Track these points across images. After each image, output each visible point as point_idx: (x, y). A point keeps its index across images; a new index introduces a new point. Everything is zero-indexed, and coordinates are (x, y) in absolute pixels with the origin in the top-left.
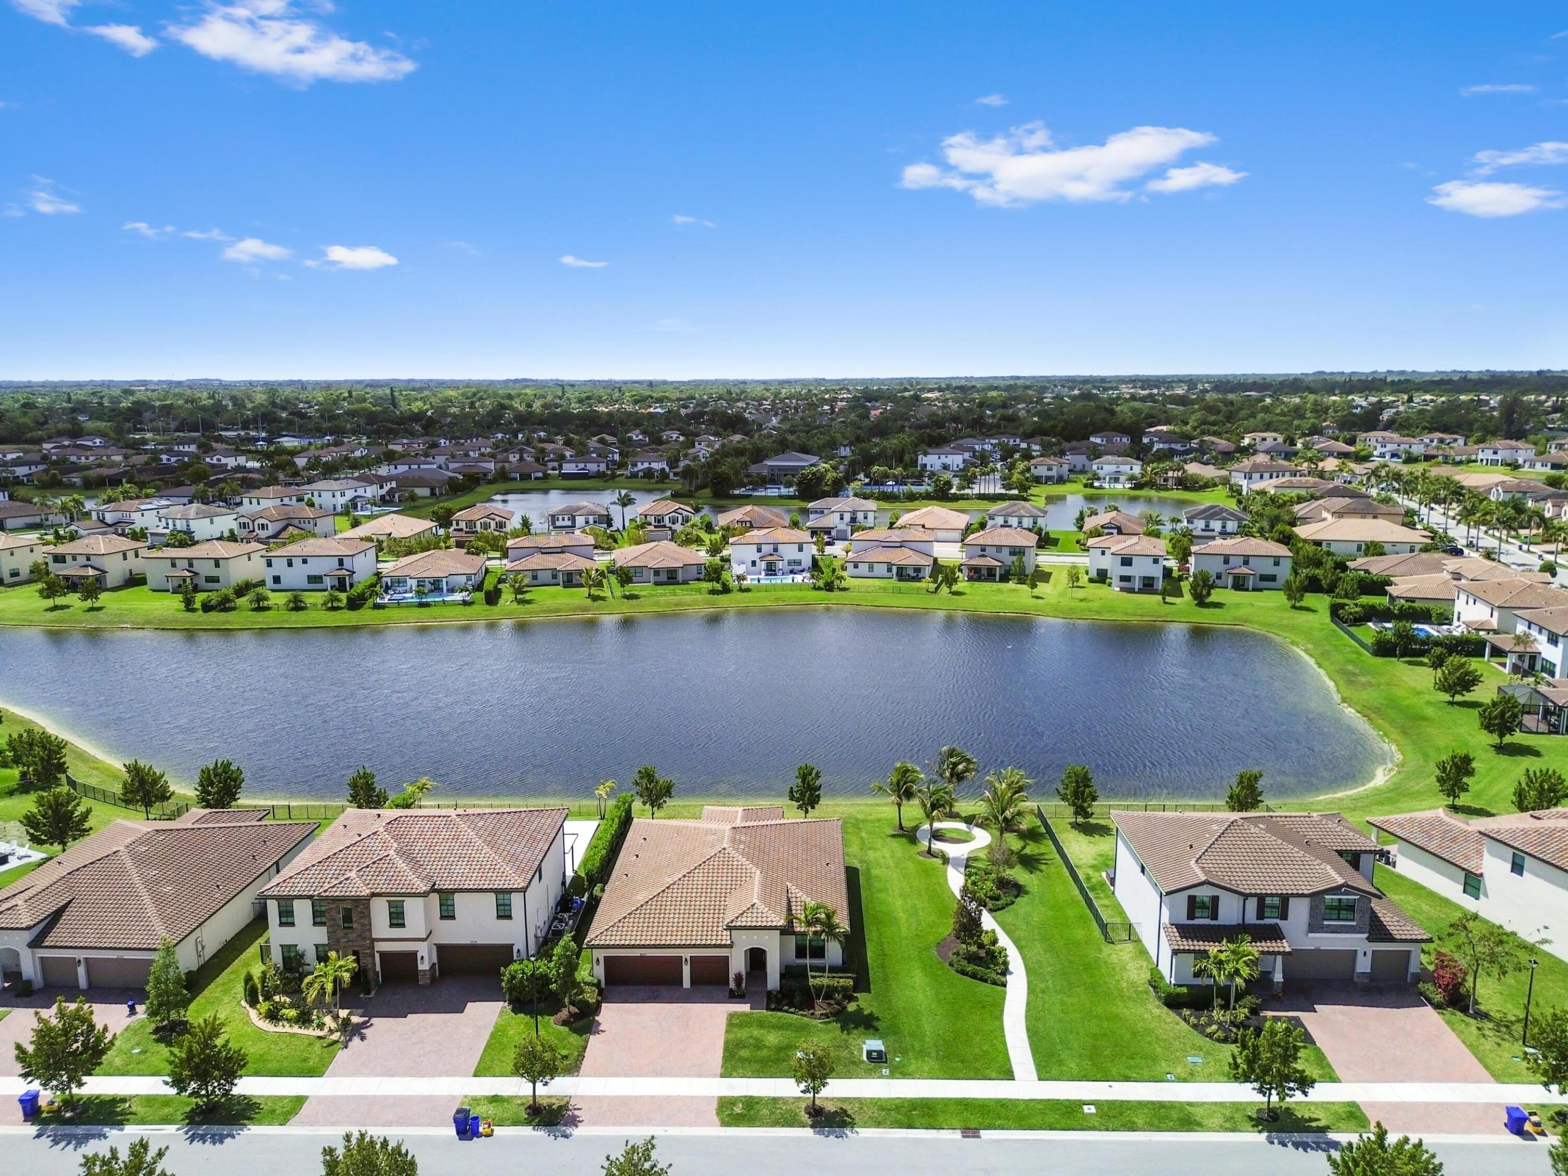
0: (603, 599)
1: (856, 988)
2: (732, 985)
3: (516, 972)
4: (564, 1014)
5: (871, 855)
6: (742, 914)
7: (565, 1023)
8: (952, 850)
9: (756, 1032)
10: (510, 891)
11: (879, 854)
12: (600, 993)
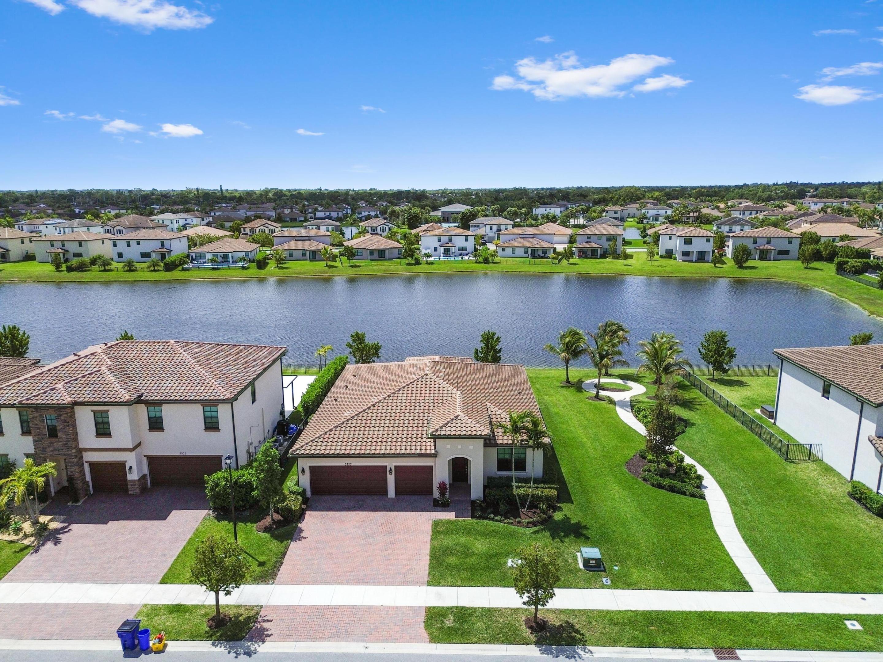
0: (336, 267)
1: (559, 499)
2: (436, 494)
3: (219, 479)
4: (267, 521)
5: (547, 399)
6: (446, 424)
7: (267, 530)
8: (616, 396)
9: (463, 540)
10: (215, 403)
11: (553, 399)
12: (306, 501)
